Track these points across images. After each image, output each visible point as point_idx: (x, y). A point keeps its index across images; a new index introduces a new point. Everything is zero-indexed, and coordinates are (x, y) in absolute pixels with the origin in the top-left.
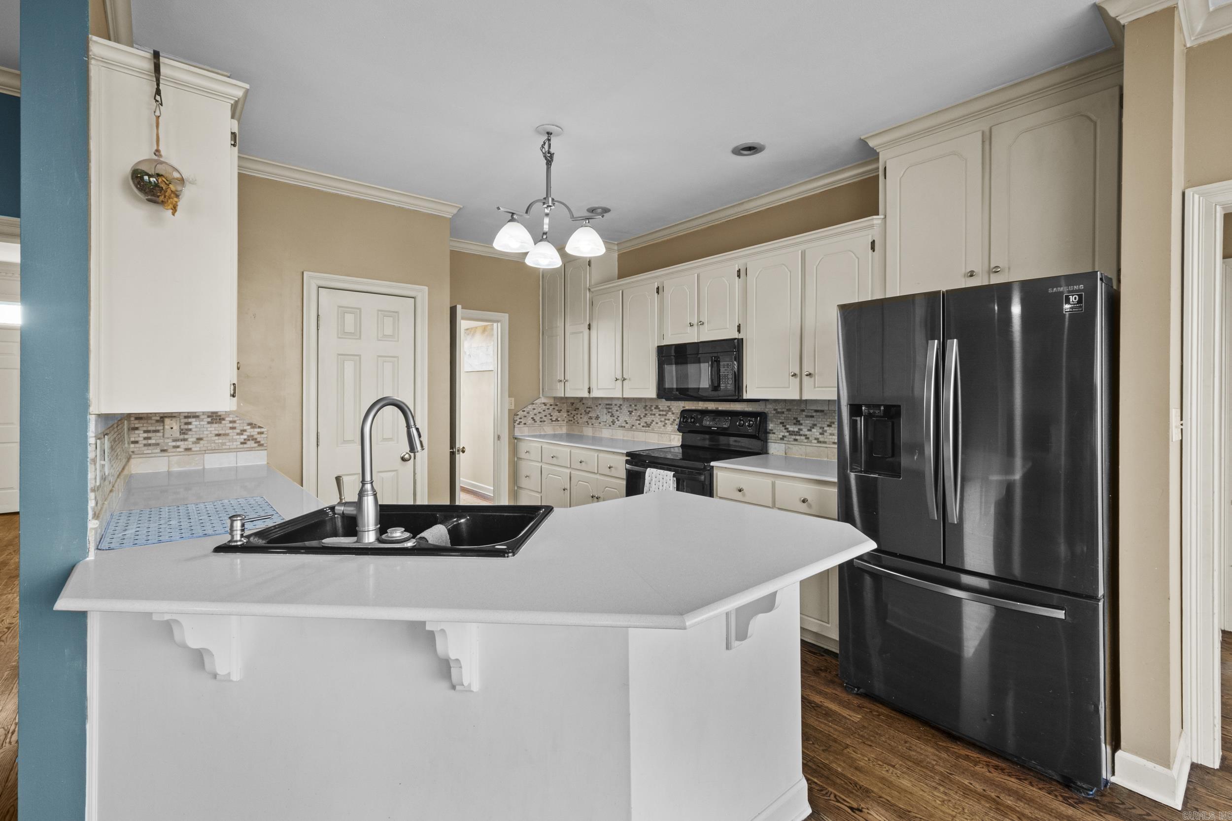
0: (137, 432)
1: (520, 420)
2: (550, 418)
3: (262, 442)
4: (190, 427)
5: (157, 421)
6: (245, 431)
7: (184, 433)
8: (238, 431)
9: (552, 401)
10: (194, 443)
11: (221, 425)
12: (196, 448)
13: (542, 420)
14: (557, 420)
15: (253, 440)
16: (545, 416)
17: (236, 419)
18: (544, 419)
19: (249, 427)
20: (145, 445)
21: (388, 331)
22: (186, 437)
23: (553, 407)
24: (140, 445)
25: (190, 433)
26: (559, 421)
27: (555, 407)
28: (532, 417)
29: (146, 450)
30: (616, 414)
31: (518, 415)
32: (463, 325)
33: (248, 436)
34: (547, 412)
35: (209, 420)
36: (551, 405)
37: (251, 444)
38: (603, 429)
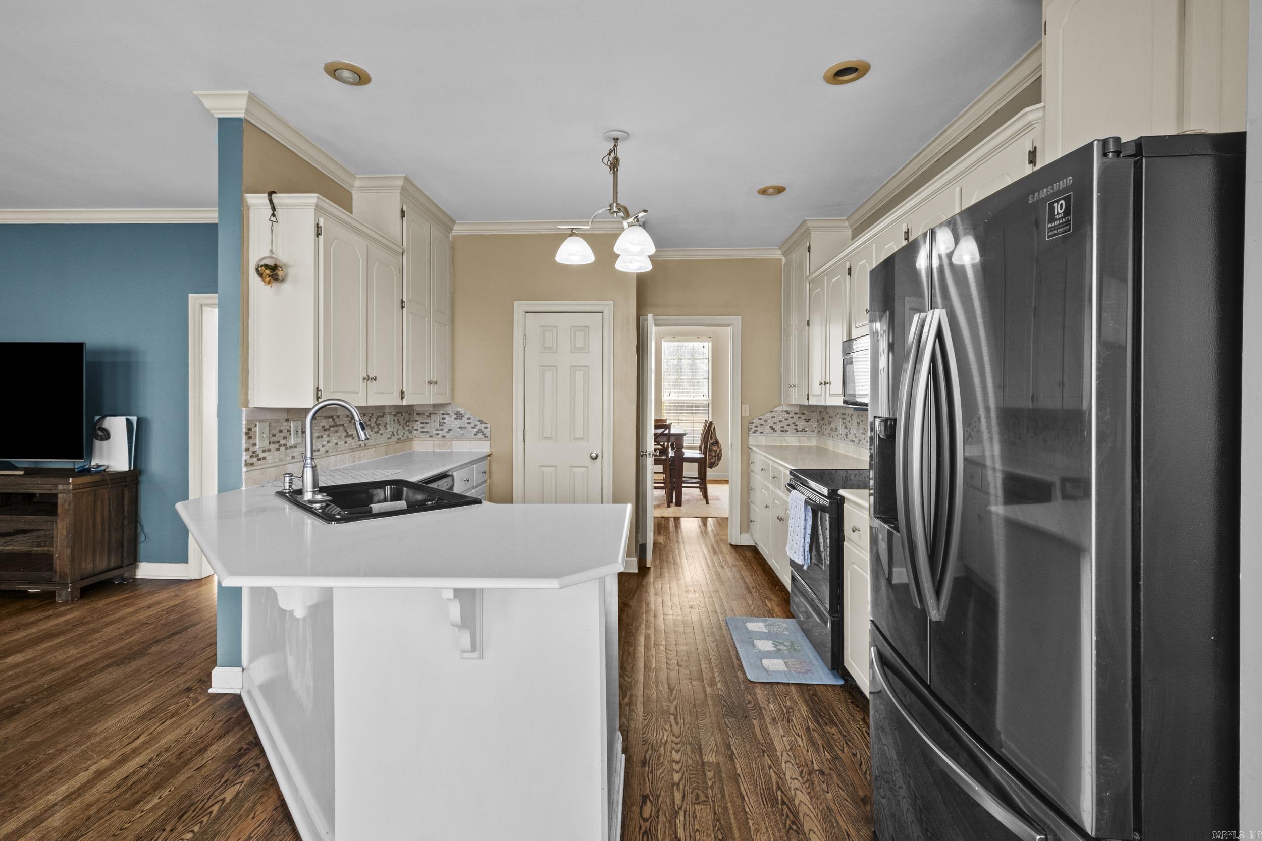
0: (417, 423)
1: (755, 429)
2: (795, 427)
3: (487, 435)
4: (445, 421)
5: (428, 416)
6: (476, 425)
7: (441, 425)
8: (472, 426)
9: (797, 410)
10: (447, 432)
11: (462, 421)
12: (448, 436)
13: (784, 429)
14: (804, 430)
15: (481, 432)
16: (788, 425)
17: (471, 416)
18: (787, 428)
19: (479, 423)
20: (422, 432)
21: (580, 344)
22: (443, 428)
23: (798, 416)
24: (419, 432)
25: (444, 425)
26: (806, 431)
27: (801, 416)
28: (770, 425)
29: (423, 436)
30: (849, 425)
31: (753, 423)
32: (653, 330)
33: (478, 430)
34: (790, 421)
35: (455, 416)
36: (796, 413)
37: (480, 435)
38: (840, 444)
